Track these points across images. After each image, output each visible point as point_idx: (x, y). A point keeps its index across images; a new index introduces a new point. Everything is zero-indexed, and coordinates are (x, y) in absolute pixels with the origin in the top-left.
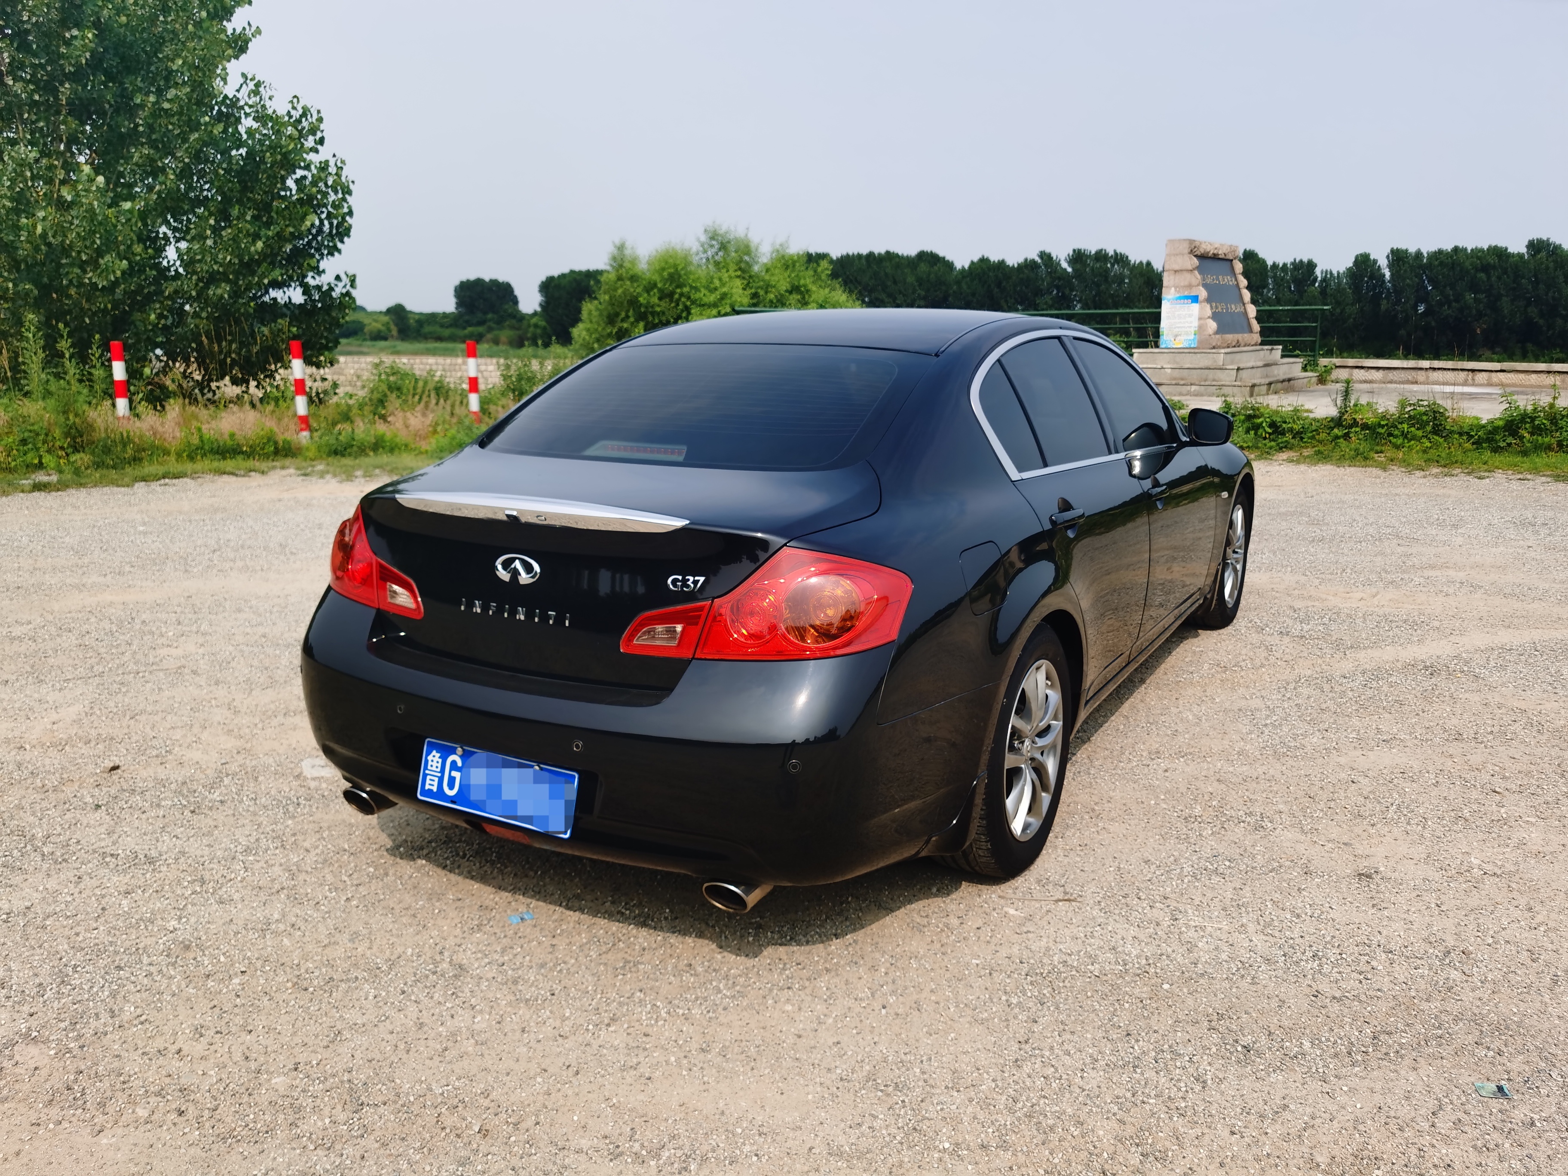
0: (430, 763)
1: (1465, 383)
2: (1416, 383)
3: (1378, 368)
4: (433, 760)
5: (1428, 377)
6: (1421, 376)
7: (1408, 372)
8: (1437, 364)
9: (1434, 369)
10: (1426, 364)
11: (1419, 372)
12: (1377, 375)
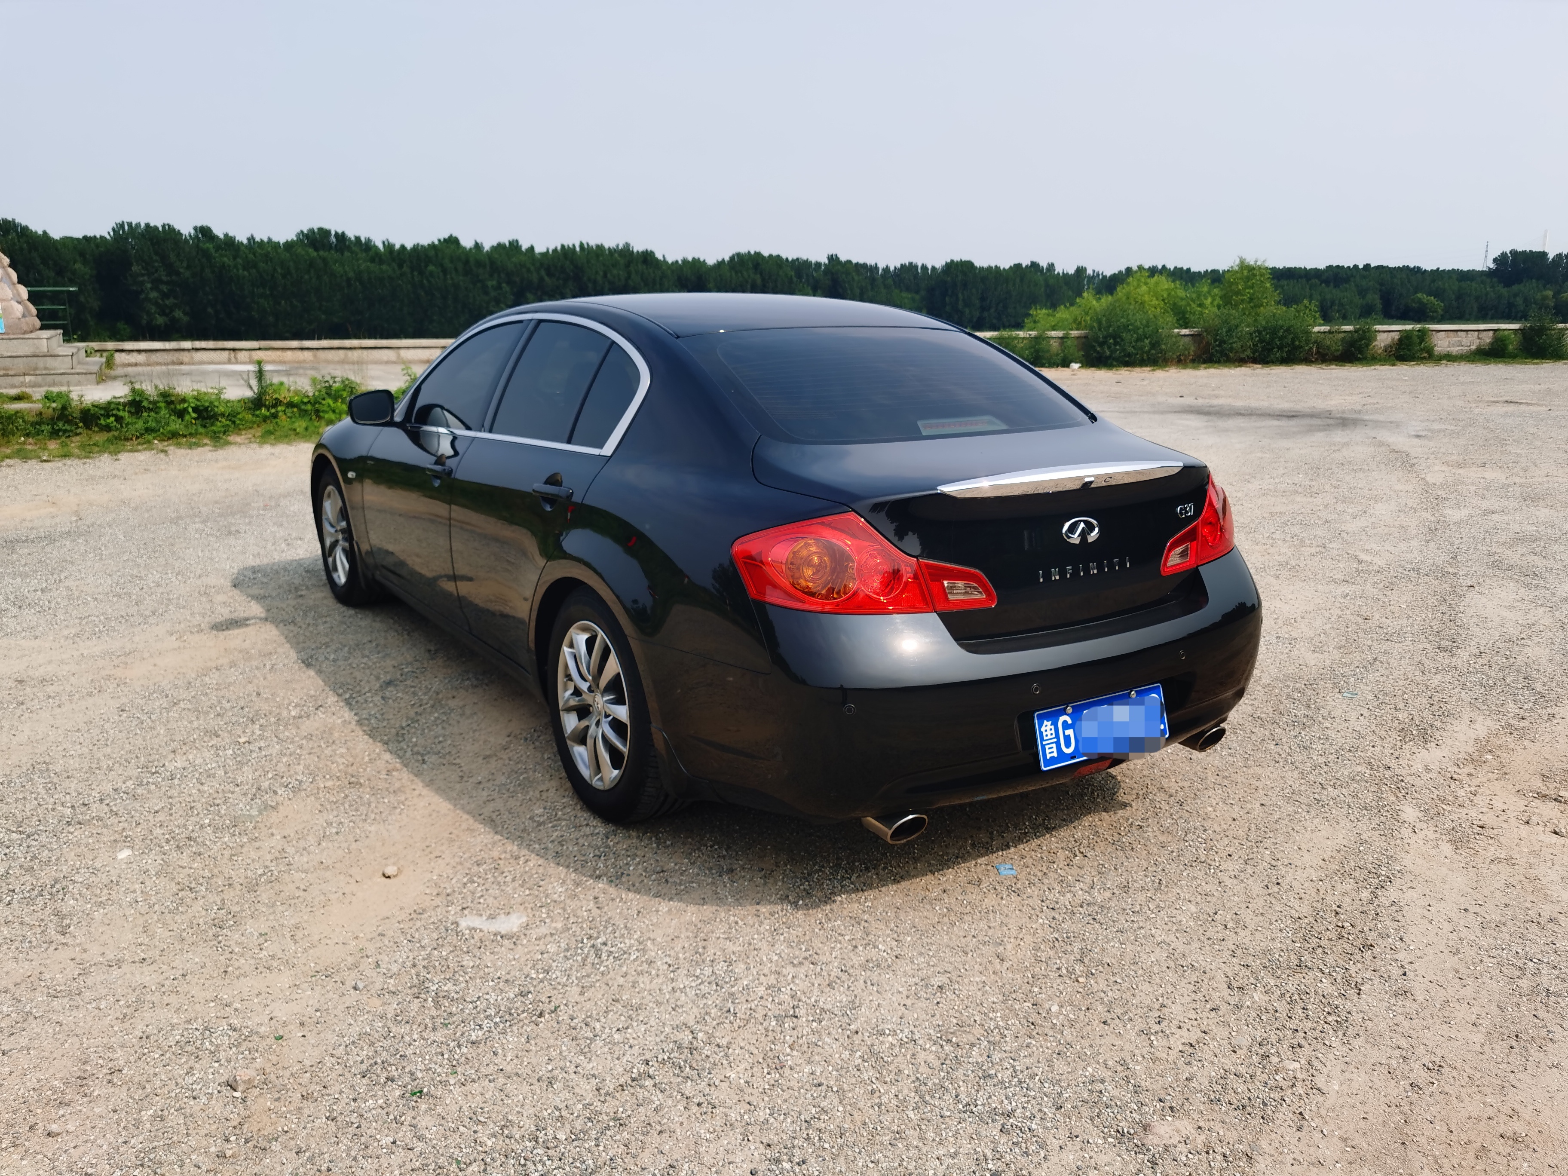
0: (1045, 734)
1: (229, 362)
2: (182, 363)
3: (139, 351)
4: (1046, 729)
5: (192, 358)
6: (185, 357)
7: (172, 353)
8: (198, 344)
9: (197, 350)
10: (187, 344)
11: (182, 353)
12: (141, 358)
